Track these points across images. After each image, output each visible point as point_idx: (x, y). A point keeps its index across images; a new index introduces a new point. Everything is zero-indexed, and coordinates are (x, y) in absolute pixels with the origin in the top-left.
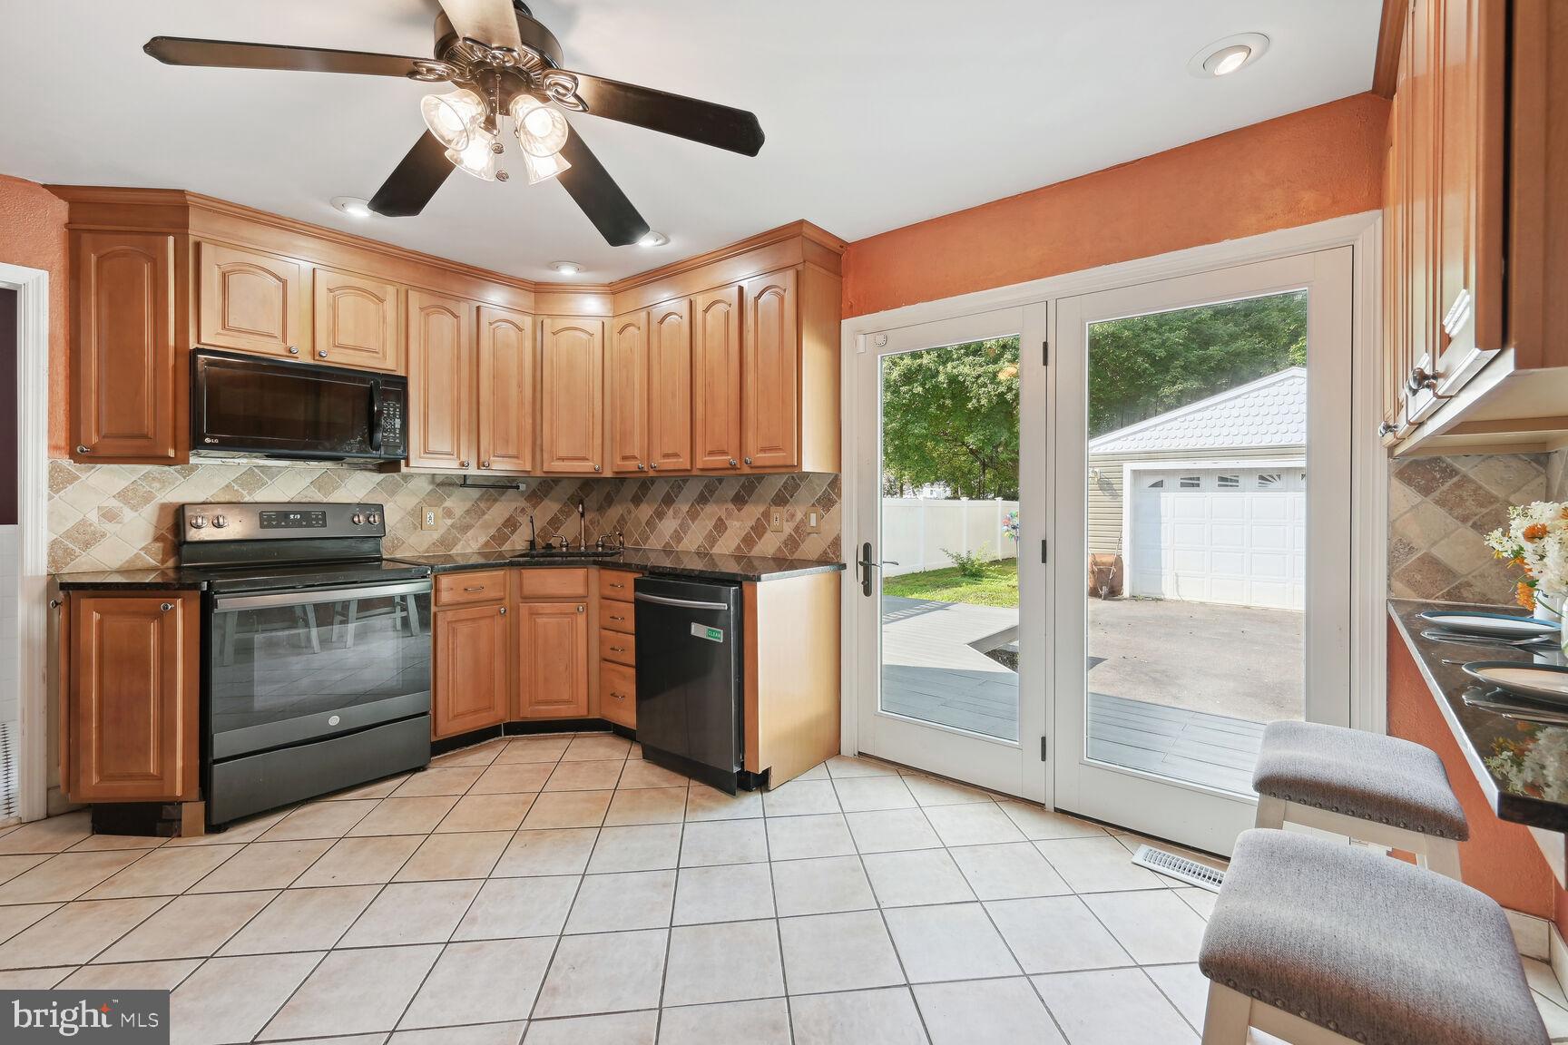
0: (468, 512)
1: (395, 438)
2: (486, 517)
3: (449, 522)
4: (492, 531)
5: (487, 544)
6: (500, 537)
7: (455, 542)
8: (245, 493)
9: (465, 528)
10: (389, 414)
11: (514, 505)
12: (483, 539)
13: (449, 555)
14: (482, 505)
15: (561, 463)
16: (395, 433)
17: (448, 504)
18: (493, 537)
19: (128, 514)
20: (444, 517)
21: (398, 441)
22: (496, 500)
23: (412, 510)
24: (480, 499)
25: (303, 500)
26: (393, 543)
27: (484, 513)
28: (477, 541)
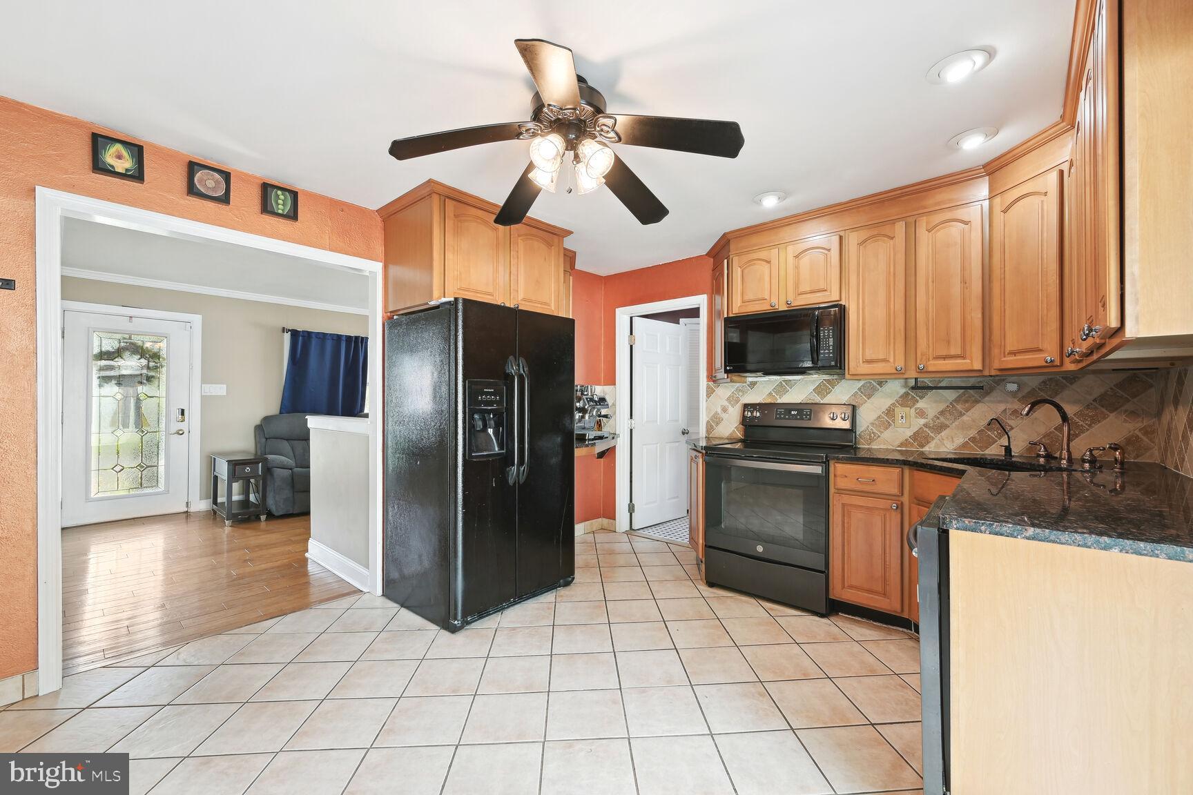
0: (942, 413)
1: (829, 353)
2: (965, 418)
3: (922, 421)
4: (973, 433)
5: (965, 445)
6: (982, 438)
7: (927, 440)
8: (778, 397)
9: (941, 428)
10: (824, 335)
11: (1002, 407)
12: (959, 440)
13: (922, 451)
14: (959, 407)
15: (1012, 358)
16: (829, 350)
17: (921, 404)
18: (973, 439)
19: (731, 409)
20: (916, 417)
21: (831, 355)
22: (977, 402)
23: (887, 410)
24: (957, 400)
25: (808, 402)
26: (870, 436)
27: (961, 415)
28: (953, 442)
